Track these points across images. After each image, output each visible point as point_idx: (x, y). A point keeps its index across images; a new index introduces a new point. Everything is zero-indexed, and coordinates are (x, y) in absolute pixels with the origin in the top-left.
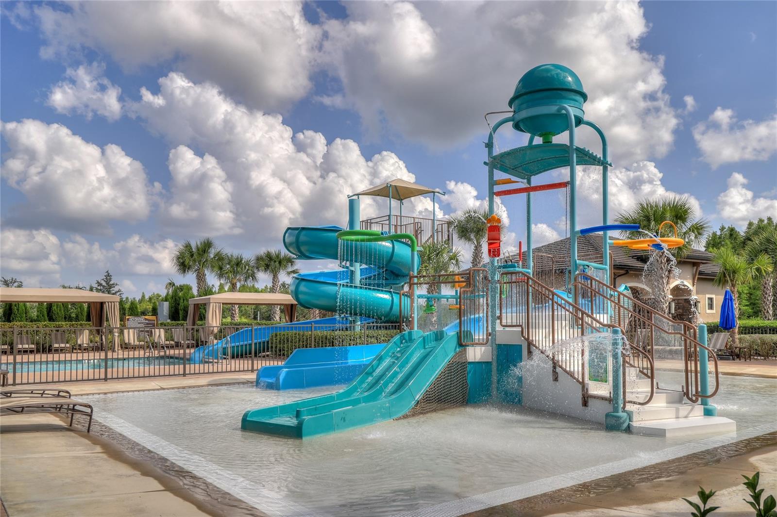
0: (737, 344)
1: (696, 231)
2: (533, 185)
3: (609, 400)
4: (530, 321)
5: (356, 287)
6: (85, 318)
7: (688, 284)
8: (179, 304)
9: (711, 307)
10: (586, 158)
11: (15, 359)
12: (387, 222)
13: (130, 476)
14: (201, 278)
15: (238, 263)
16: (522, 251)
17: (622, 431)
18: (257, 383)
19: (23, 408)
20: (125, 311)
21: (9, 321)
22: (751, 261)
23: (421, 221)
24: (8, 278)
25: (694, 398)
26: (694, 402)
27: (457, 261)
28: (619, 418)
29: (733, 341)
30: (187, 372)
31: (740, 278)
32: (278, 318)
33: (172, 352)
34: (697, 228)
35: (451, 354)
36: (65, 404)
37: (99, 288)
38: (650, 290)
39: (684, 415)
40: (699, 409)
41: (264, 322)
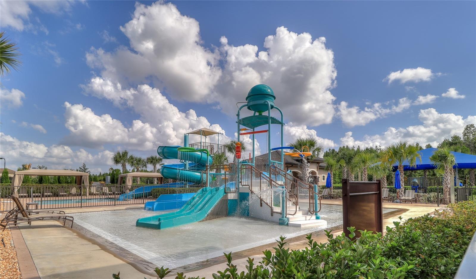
0: (333, 193)
1: (318, 150)
2: (255, 131)
3: (281, 213)
4: (252, 184)
5: (187, 170)
6: (74, 183)
7: (315, 170)
8: (115, 177)
9: (324, 179)
10: (274, 121)
11: (41, 199)
12: (200, 145)
13: (87, 244)
14: (124, 166)
15: (140, 160)
16: (251, 158)
17: (285, 225)
18: (145, 208)
19: (43, 218)
20: (92, 179)
21: (41, 183)
22: (338, 161)
23: (213, 144)
24: (41, 166)
25: (312, 213)
26: (312, 214)
27: (227, 160)
28: (284, 220)
29: (331, 192)
30: (116, 204)
31: (334, 168)
32: (156, 183)
33: (112, 196)
34: (319, 149)
35: (222, 196)
36: (62, 216)
37: (80, 170)
38: (301, 173)
39: (309, 219)
40: (314, 217)
41: (150, 184)
